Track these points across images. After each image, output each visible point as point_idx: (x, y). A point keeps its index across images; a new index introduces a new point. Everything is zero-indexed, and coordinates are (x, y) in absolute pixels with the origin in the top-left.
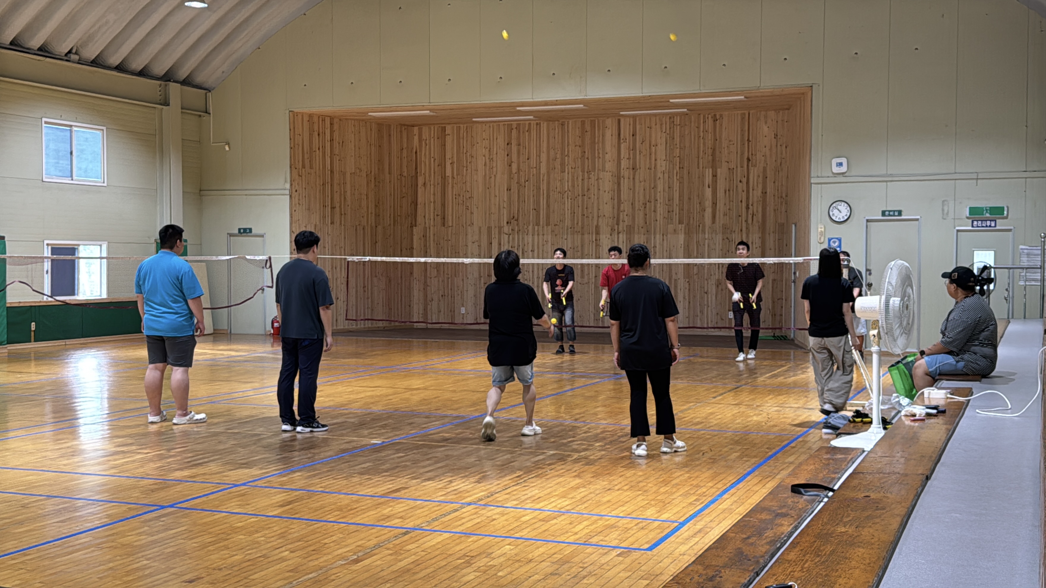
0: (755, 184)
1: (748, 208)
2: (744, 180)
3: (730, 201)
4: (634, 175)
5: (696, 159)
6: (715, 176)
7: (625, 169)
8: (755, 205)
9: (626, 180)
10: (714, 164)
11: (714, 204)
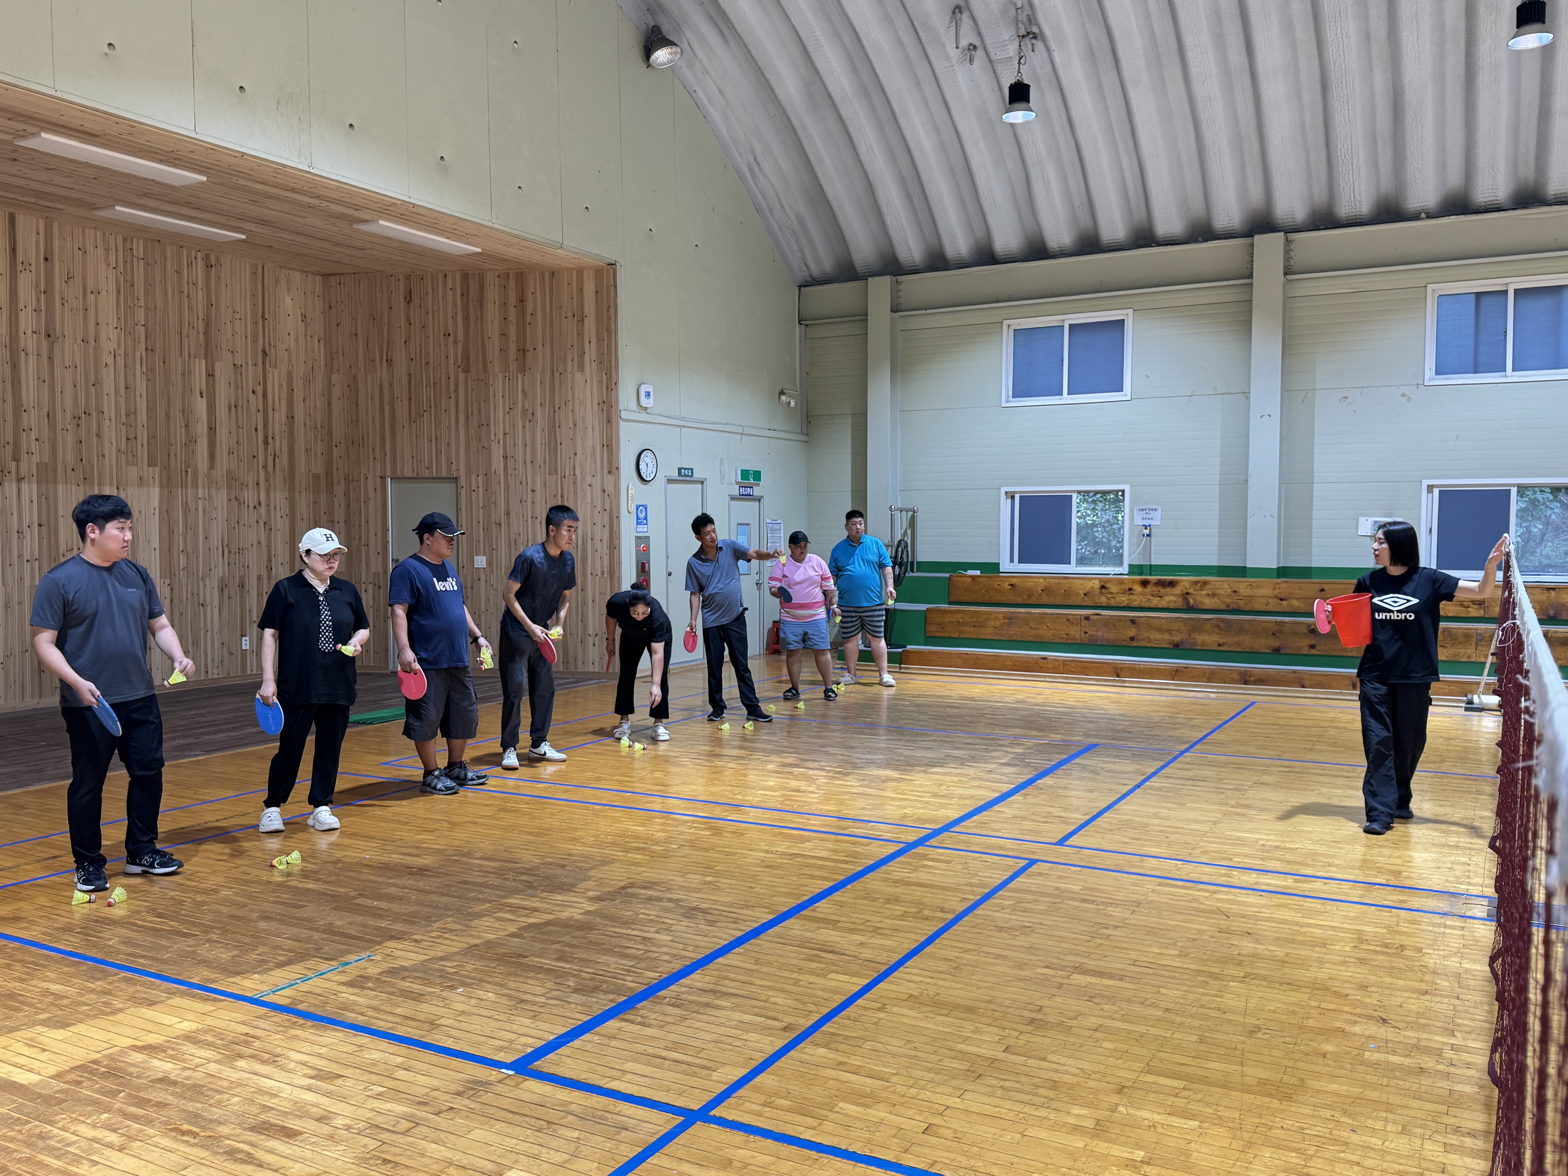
0: (277, 400)
1: (266, 442)
2: (260, 390)
3: (238, 427)
4: (51, 350)
5: (177, 336)
6: (210, 375)
7: (29, 332)
8: (277, 438)
9: (32, 360)
10: (209, 352)
11: (212, 430)
